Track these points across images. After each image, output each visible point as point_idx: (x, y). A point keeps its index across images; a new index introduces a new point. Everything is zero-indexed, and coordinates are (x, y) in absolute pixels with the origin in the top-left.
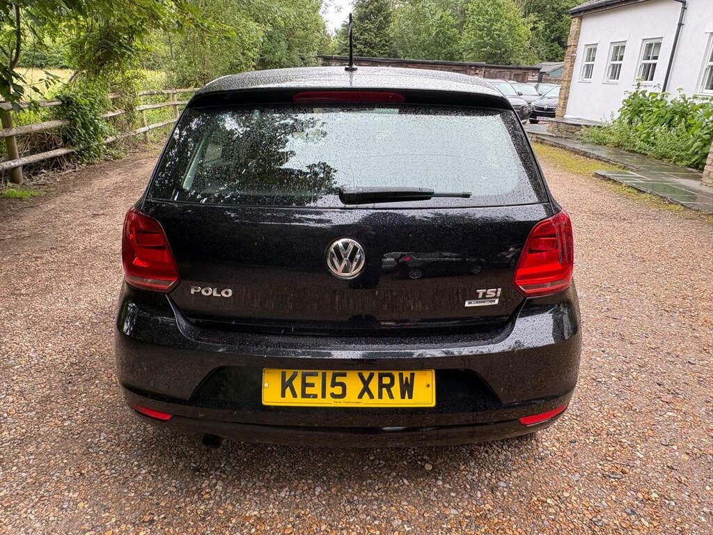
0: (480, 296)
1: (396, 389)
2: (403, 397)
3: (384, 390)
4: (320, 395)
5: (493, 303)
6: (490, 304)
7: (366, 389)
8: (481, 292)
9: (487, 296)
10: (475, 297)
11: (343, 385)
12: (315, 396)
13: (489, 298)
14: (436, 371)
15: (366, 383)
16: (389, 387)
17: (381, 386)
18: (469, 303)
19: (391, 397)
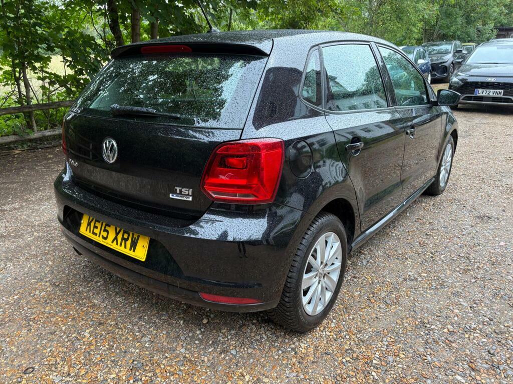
0: (178, 192)
1: (129, 243)
2: (130, 250)
3: (124, 241)
4: (98, 235)
5: (188, 199)
6: (186, 199)
7: (116, 238)
8: (178, 189)
9: (183, 193)
10: (175, 192)
11: (107, 231)
12: (96, 235)
13: (183, 195)
14: (151, 239)
15: (117, 234)
16: (126, 240)
17: (123, 239)
18: (172, 196)
19: (125, 247)
